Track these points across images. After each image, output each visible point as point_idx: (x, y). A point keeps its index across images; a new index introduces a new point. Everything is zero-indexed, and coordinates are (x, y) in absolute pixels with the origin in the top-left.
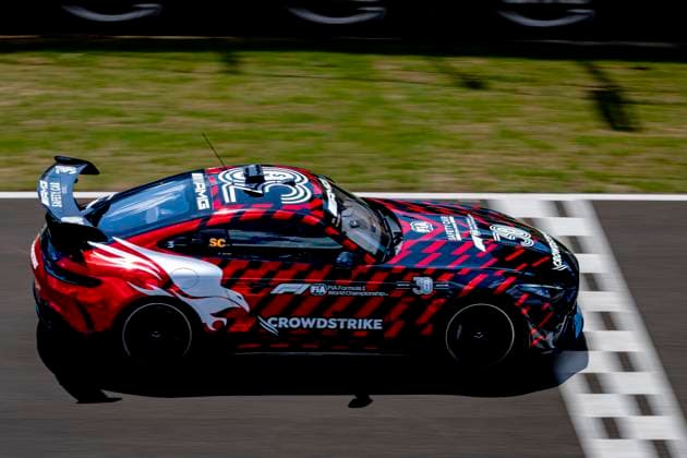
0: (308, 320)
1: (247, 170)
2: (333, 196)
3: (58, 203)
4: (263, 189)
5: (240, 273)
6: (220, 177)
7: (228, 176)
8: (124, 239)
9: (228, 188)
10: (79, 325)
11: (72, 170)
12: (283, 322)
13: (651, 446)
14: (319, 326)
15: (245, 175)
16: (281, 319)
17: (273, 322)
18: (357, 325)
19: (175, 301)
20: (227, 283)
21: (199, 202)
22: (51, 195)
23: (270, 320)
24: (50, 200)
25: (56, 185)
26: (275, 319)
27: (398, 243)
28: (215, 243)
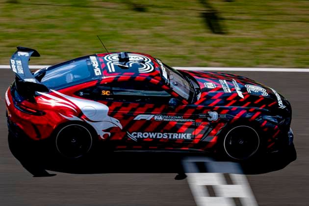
0: (153, 133)
1: (120, 55)
2: (164, 69)
3: (21, 72)
4: (129, 64)
5: (117, 109)
6: (105, 58)
7: (109, 58)
8: (57, 91)
9: (110, 64)
10: (33, 136)
11: (27, 54)
12: (140, 135)
13: (232, 200)
14: (158, 137)
15: (119, 58)
16: (139, 133)
17: (135, 135)
18: (178, 137)
19: (84, 123)
20: (111, 114)
21: (96, 71)
22: (17, 67)
23: (133, 134)
24: (17, 69)
25: (19, 62)
26: (136, 133)
27: (198, 93)
28: (105, 93)
